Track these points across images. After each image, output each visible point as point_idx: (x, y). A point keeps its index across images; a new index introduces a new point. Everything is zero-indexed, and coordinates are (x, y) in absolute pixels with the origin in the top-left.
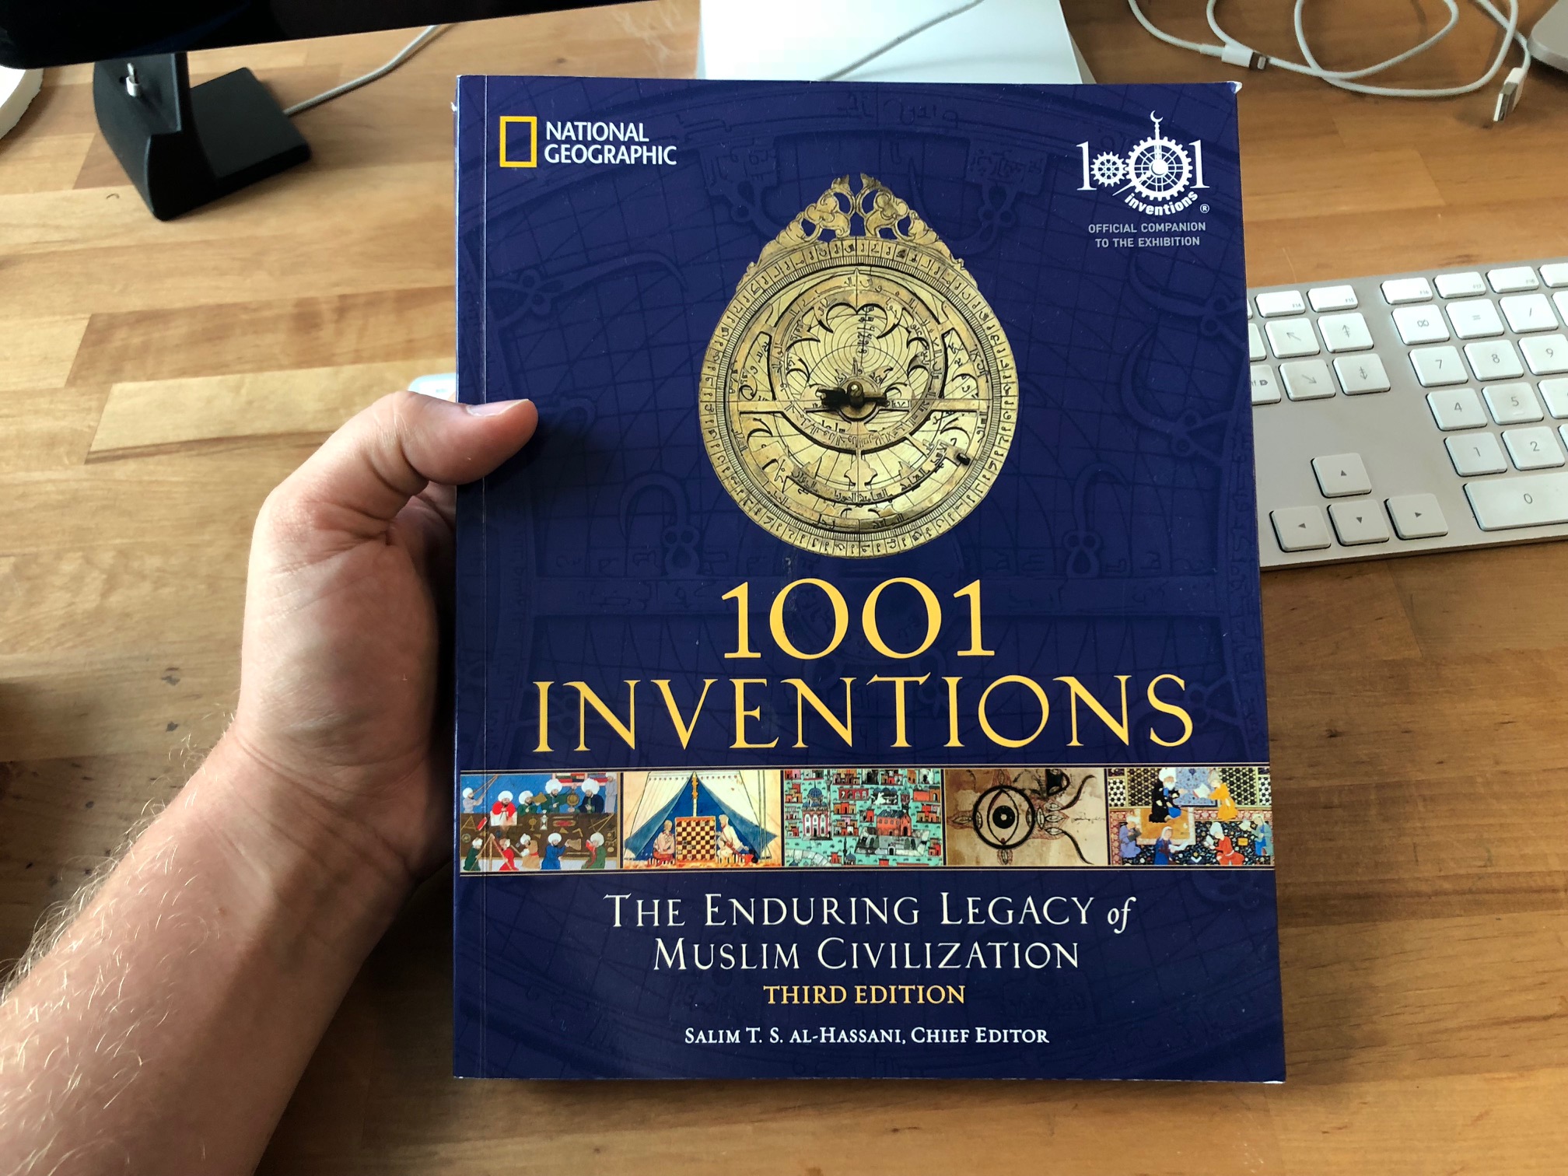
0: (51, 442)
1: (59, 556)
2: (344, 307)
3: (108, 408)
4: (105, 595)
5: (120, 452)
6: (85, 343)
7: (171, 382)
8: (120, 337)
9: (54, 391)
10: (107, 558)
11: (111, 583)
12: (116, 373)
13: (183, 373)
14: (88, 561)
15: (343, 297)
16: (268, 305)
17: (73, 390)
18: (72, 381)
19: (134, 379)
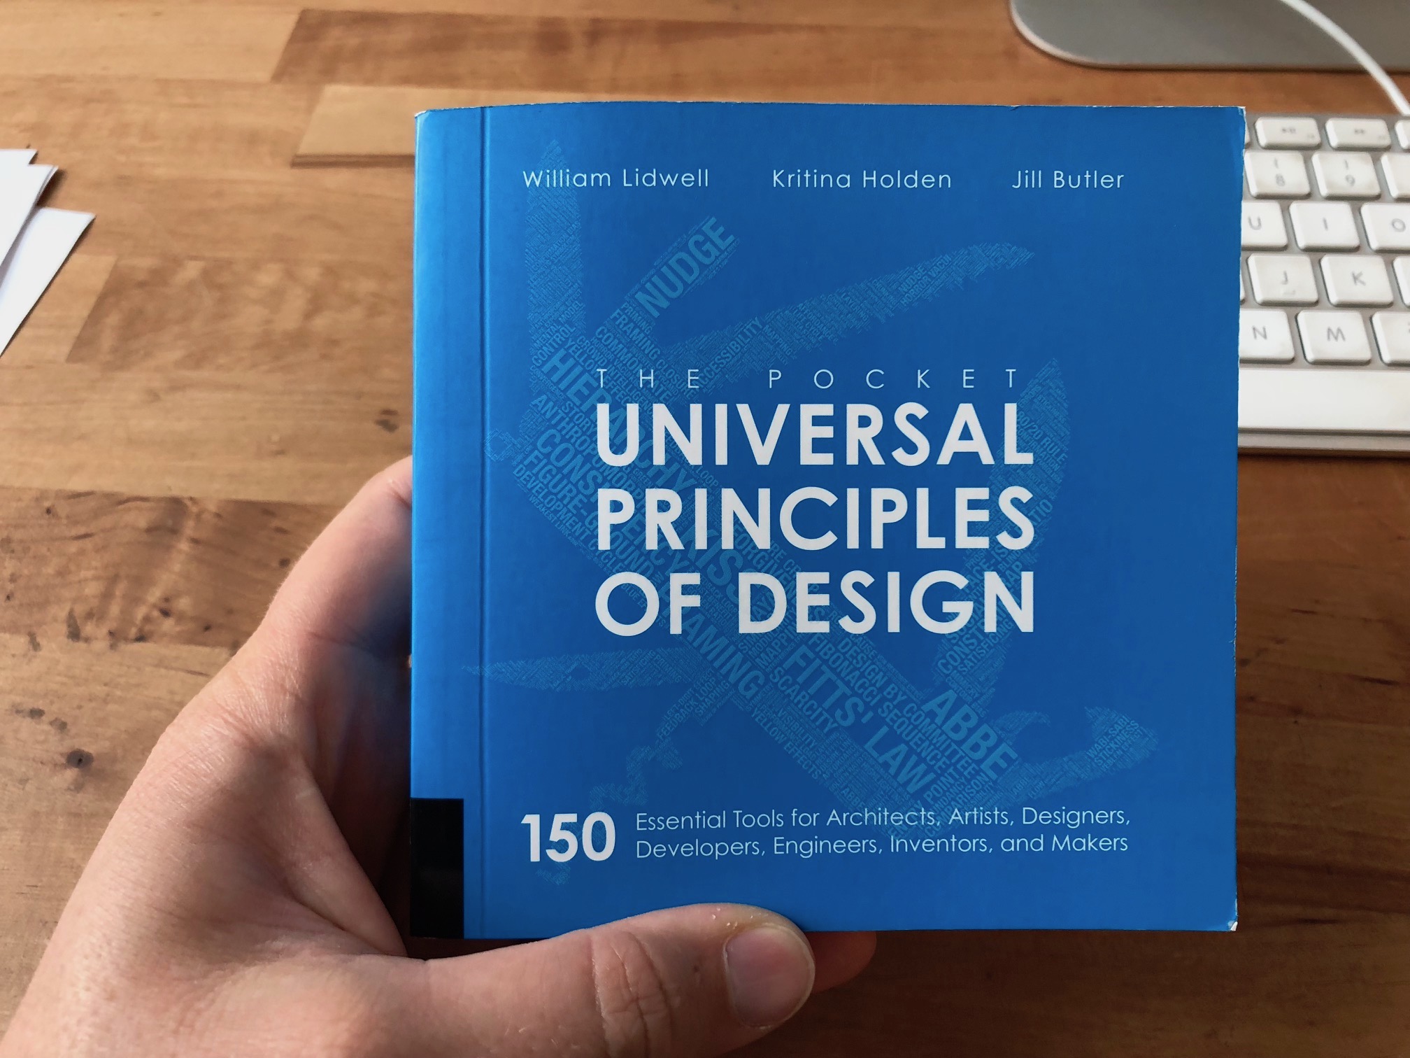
0: (252, 139)
1: (256, 265)
2: (596, 32)
3: (320, 109)
4: (309, 315)
5: (334, 159)
6: (294, 39)
7: (392, 90)
8: (334, 37)
9: (256, 86)
10: (312, 274)
11: (316, 305)
12: (329, 72)
13: (406, 80)
14: (290, 275)
15: (595, 21)
16: (506, 20)
17: (279, 87)
18: (278, 76)
19: (349, 81)
